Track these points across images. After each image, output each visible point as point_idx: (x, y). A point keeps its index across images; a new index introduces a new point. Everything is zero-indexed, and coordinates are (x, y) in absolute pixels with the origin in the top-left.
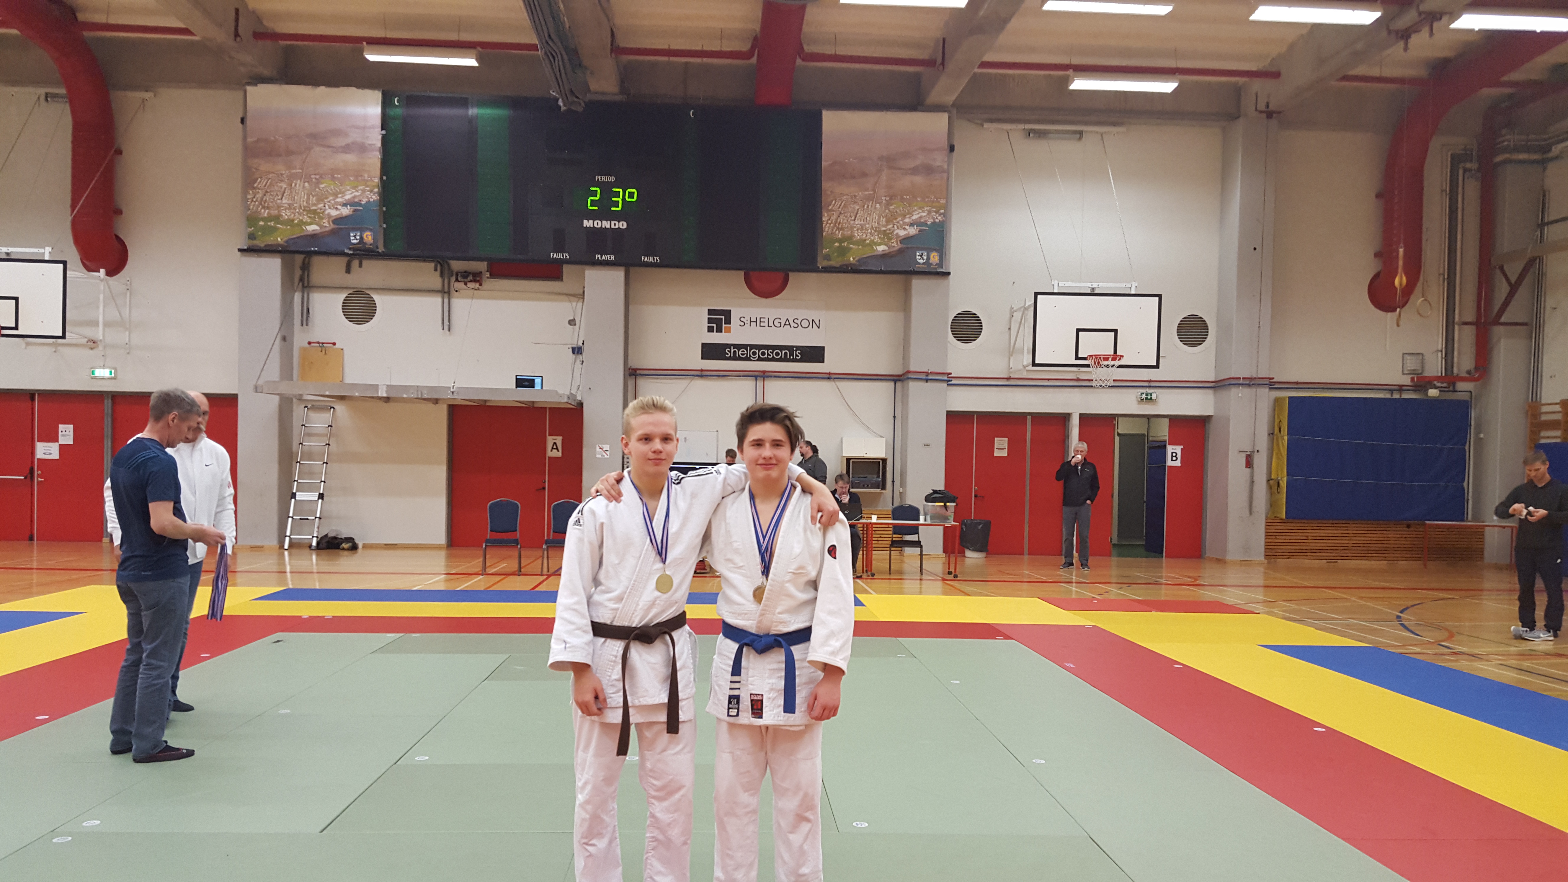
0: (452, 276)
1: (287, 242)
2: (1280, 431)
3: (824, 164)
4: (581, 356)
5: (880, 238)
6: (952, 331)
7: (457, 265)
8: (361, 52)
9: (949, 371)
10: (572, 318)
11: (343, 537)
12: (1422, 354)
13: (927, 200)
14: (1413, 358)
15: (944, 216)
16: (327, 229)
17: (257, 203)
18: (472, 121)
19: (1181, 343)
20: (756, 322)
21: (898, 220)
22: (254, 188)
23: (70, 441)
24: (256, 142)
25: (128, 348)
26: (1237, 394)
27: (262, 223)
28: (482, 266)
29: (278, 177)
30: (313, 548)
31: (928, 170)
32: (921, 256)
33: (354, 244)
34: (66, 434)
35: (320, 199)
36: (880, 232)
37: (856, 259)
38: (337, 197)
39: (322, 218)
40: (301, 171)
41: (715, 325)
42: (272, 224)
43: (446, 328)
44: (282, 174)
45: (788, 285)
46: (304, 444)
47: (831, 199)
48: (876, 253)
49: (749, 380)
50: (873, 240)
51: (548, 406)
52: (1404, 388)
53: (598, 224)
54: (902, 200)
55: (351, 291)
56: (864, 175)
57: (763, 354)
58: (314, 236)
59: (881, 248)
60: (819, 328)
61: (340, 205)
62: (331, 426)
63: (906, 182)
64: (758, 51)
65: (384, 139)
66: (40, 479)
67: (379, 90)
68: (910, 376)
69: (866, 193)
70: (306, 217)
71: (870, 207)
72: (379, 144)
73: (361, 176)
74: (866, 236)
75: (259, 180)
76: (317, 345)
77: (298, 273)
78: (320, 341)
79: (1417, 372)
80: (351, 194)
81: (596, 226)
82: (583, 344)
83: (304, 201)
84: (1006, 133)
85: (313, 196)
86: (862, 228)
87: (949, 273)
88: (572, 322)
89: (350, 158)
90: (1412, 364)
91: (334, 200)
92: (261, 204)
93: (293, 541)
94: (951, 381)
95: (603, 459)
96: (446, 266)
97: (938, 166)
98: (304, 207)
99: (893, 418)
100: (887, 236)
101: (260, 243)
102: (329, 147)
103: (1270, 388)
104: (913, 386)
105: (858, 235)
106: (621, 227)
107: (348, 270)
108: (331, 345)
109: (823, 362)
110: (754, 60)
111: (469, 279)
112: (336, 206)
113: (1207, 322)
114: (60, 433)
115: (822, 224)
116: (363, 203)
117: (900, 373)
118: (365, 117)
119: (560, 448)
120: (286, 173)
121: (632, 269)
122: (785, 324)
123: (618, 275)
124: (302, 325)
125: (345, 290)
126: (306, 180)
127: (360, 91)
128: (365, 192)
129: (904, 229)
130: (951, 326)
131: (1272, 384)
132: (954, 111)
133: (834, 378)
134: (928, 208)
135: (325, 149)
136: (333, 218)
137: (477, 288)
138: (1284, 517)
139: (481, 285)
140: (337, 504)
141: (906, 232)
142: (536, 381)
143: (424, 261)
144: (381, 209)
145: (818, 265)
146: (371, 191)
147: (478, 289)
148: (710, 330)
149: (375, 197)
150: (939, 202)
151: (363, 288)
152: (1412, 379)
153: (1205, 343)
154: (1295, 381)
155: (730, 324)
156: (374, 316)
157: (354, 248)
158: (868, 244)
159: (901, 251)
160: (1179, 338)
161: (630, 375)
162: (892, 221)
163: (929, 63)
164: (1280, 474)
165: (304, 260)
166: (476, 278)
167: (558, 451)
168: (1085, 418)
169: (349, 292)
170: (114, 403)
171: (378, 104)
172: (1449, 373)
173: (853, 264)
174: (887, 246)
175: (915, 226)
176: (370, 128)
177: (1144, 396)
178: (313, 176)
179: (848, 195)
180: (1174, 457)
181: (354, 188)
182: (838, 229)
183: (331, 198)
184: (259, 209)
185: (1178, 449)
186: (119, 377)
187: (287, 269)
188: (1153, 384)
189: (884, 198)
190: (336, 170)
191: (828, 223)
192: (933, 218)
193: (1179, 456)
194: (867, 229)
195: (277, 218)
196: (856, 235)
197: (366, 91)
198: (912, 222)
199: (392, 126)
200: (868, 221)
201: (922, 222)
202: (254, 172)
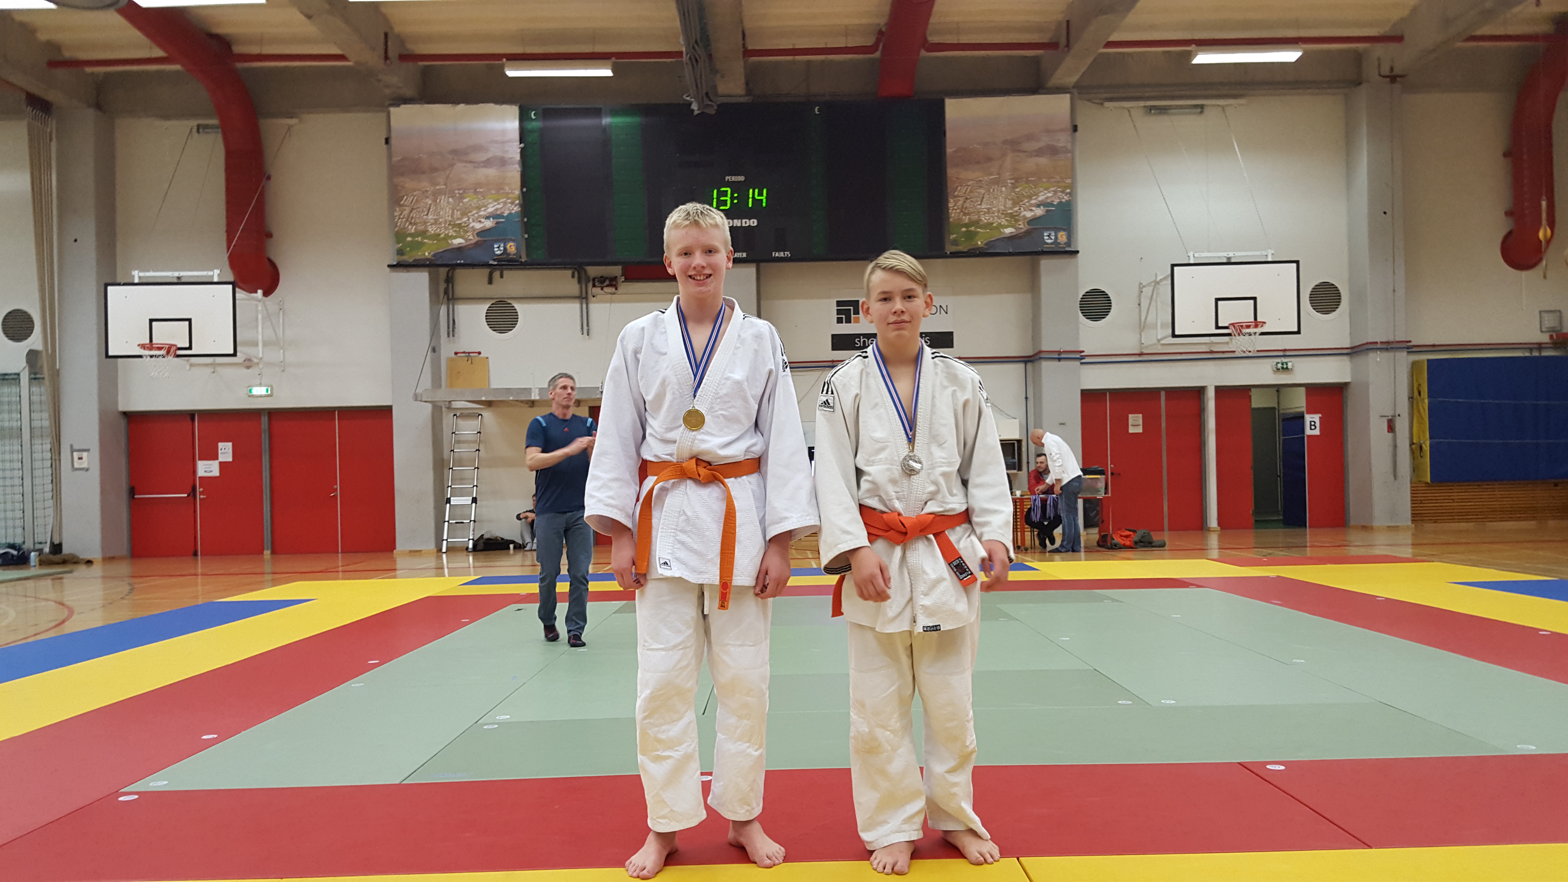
0: (589, 281)
1: (434, 255)
2: (1420, 395)
3: (949, 150)
5: (1007, 220)
6: (1081, 310)
7: (593, 271)
8: (502, 68)
9: (1081, 349)
11: (497, 538)
12: (1560, 311)
13: (1052, 180)
14: (1550, 315)
15: (1070, 196)
17: (404, 220)
18: (604, 130)
19: (1314, 311)
21: (1024, 202)
22: (402, 206)
23: (230, 459)
24: (401, 161)
25: (283, 366)
26: (1376, 359)
27: (409, 239)
28: (616, 271)
29: (423, 193)
30: (470, 550)
31: (1053, 151)
32: (1049, 236)
33: (497, 255)
34: (226, 451)
35: (464, 214)
36: (1006, 215)
37: (985, 242)
38: (481, 211)
39: (468, 232)
40: (444, 187)
41: (844, 316)
42: (420, 239)
43: (585, 332)
44: (427, 191)
46: (455, 451)
47: (956, 185)
50: (1000, 223)
52: (1543, 345)
54: (1028, 182)
55: (493, 301)
56: (989, 159)
58: (459, 249)
59: (1009, 231)
60: (947, 313)
61: (483, 218)
62: (480, 432)
63: (1031, 164)
64: (883, 45)
65: (523, 152)
66: (202, 497)
67: (516, 105)
68: (1043, 355)
69: (991, 177)
70: (451, 231)
71: (996, 191)
72: (518, 157)
73: (503, 189)
74: (993, 220)
75: (405, 197)
76: (464, 355)
77: (442, 286)
78: (467, 351)
79: (1555, 329)
80: (493, 207)
83: (448, 216)
84: (1127, 112)
85: (457, 211)
86: (989, 211)
87: (1078, 252)
89: (491, 172)
90: (1550, 321)
91: (477, 213)
92: (408, 221)
93: (450, 545)
94: (1084, 359)
96: (583, 273)
97: (1062, 147)
98: (450, 221)
99: (1024, 400)
100: (1014, 218)
101: (408, 258)
102: (471, 162)
103: (1408, 352)
104: (1045, 365)
105: (985, 219)
106: (752, 225)
107: (490, 282)
108: (477, 354)
109: (952, 347)
111: (605, 284)
112: (479, 220)
113: (1339, 288)
114: (220, 452)
115: (948, 210)
116: (505, 215)
117: (1030, 353)
118: (504, 132)
120: (430, 189)
121: (762, 264)
123: (749, 271)
124: (448, 336)
125: (488, 301)
126: (450, 195)
127: (498, 106)
128: (507, 205)
129: (1031, 210)
130: (1080, 304)
131: (1409, 348)
132: (1075, 91)
134: (1054, 189)
135: (466, 165)
136: (477, 232)
137: (613, 292)
138: (1429, 480)
139: (616, 289)
140: (489, 507)
141: (1033, 214)
143: (564, 268)
144: (523, 220)
145: (946, 251)
146: (512, 203)
147: (614, 294)
148: (840, 321)
149: (516, 209)
150: (1064, 182)
151: (505, 298)
152: (1551, 337)
153: (1338, 310)
154: (1432, 343)
155: (858, 314)
156: (516, 324)
157: (499, 259)
158: (995, 227)
159: (1028, 233)
160: (1312, 306)
162: (1019, 203)
163: (1052, 45)
164: (1421, 438)
165: (448, 273)
166: (612, 282)
168: (1220, 391)
169: (492, 303)
170: (270, 419)
171: (515, 118)
173: (981, 248)
174: (1015, 228)
175: (1042, 207)
176: (508, 141)
177: (1280, 366)
178: (457, 192)
179: (973, 180)
180: (1313, 425)
181: (496, 200)
182: (965, 214)
183: (475, 212)
184: (407, 225)
185: (1316, 418)
186: (275, 394)
187: (433, 282)
188: (1288, 353)
189: (1009, 181)
190: (478, 185)
191: (954, 208)
192: (1059, 198)
193: (1318, 425)
194: (993, 213)
195: (424, 233)
196: (983, 219)
197: (504, 106)
198: (1038, 203)
199: (530, 140)
200: (994, 205)
201: (1048, 203)
202: (400, 190)
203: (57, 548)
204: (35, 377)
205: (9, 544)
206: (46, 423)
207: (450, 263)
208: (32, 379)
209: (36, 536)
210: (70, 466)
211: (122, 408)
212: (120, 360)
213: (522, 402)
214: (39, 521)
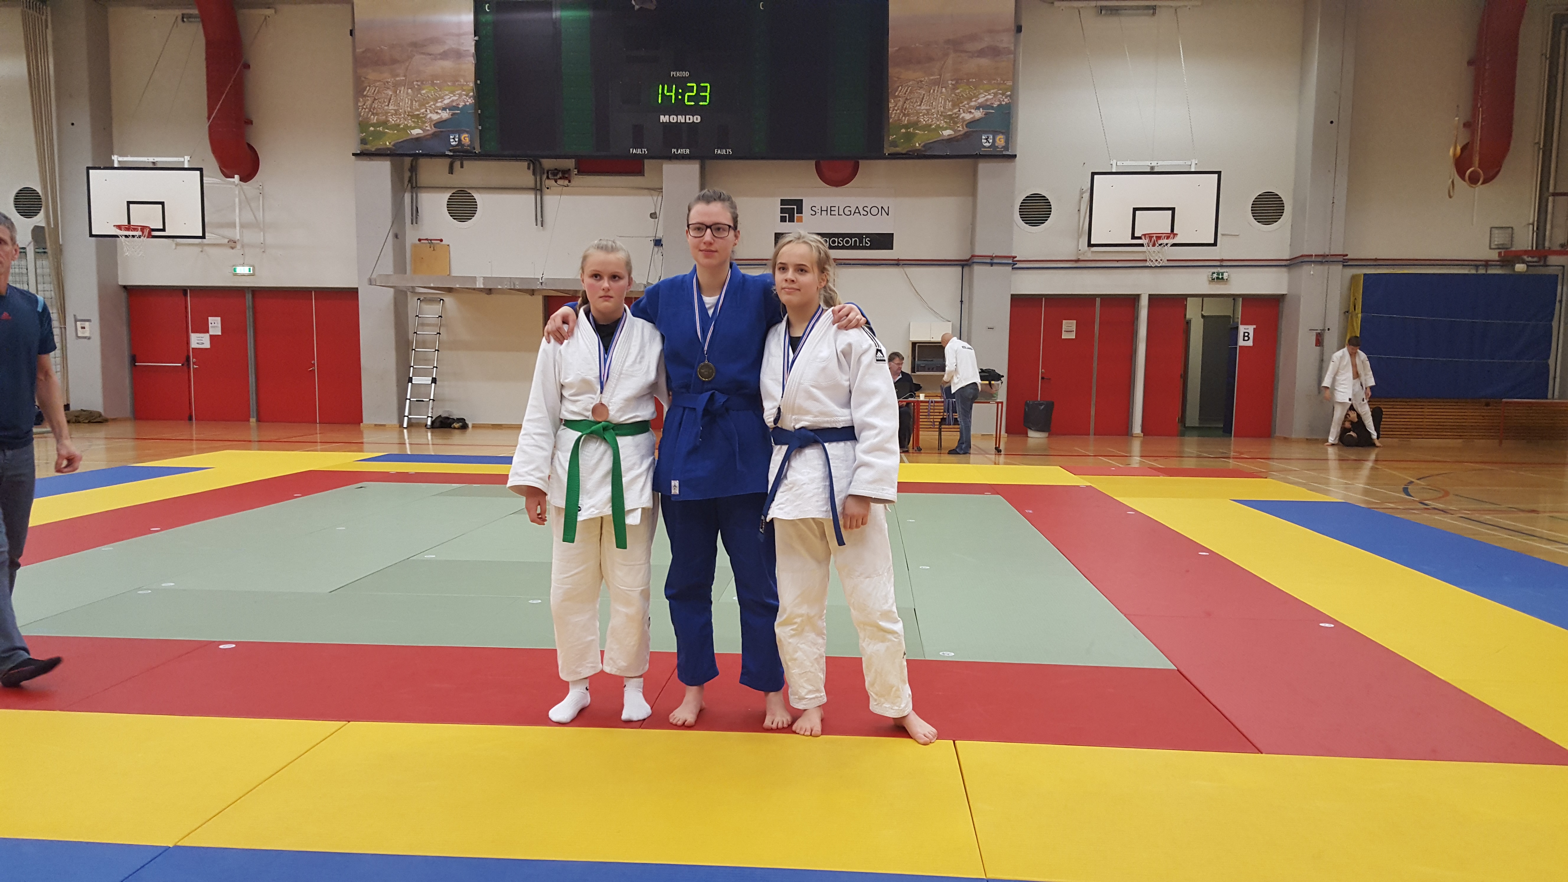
0: (544, 173)
1: (394, 145)
2: (1355, 310)
3: (891, 50)
4: (661, 248)
5: (946, 122)
6: (1019, 214)
7: (548, 163)
9: (1014, 255)
10: (653, 212)
11: (455, 417)
12: (1512, 228)
13: (993, 82)
14: (1501, 231)
15: (1010, 98)
16: (430, 133)
17: (367, 110)
18: (555, 23)
19: (1256, 222)
20: (827, 211)
21: (964, 104)
22: (365, 96)
23: (218, 332)
24: (363, 52)
25: (264, 247)
26: (1309, 272)
27: (372, 129)
28: (570, 163)
29: (385, 84)
30: (428, 427)
31: (994, 52)
33: (453, 146)
34: (215, 325)
35: (422, 105)
36: (945, 117)
37: (922, 145)
38: (437, 102)
39: (425, 122)
40: (404, 78)
41: (787, 215)
42: (381, 129)
43: (539, 223)
44: (388, 82)
45: (859, 173)
46: (418, 333)
47: (897, 85)
48: (941, 138)
50: (939, 125)
52: (1490, 263)
53: (673, 119)
54: (968, 83)
55: (454, 191)
56: (930, 59)
57: (834, 242)
58: (418, 139)
59: (947, 133)
60: (888, 215)
61: (440, 109)
62: (441, 317)
63: (973, 65)
65: (477, 45)
66: (195, 366)
68: (976, 260)
69: (932, 78)
70: (410, 122)
71: (936, 91)
72: (473, 50)
73: (458, 81)
74: (932, 121)
75: (368, 88)
76: (427, 241)
77: (406, 175)
78: (429, 238)
79: (1508, 247)
80: (450, 98)
81: (672, 121)
82: (663, 236)
83: (408, 107)
84: (1076, 12)
85: (416, 101)
86: (928, 113)
88: (653, 216)
89: (447, 64)
90: (1501, 238)
91: (434, 105)
92: (371, 111)
93: (413, 421)
94: (1016, 264)
96: (538, 165)
97: (1004, 48)
98: (409, 112)
99: (959, 303)
100: (953, 120)
101: (371, 147)
102: (428, 54)
103: (1344, 265)
104: (977, 268)
105: (923, 120)
106: (695, 121)
107: (451, 171)
108: (439, 241)
109: (892, 248)
111: (558, 177)
112: (436, 111)
113: (1283, 199)
114: (210, 325)
115: (889, 111)
116: (460, 106)
117: (966, 257)
118: (459, 25)
120: (391, 80)
121: (705, 161)
122: (855, 212)
123: (694, 168)
124: (412, 224)
125: (449, 190)
126: (409, 87)
128: (462, 96)
129: (970, 112)
130: (1019, 208)
131: (1345, 262)
133: (903, 265)
134: (995, 90)
135: (425, 57)
136: (434, 122)
137: (566, 185)
139: (570, 182)
140: (448, 387)
141: (972, 116)
143: (517, 160)
144: (476, 110)
145: (886, 152)
146: (467, 95)
147: (568, 186)
148: (783, 219)
149: (470, 101)
150: (1006, 84)
151: (465, 188)
152: (1500, 253)
153: (1280, 221)
154: (1374, 258)
155: (802, 213)
156: (475, 213)
158: (934, 129)
159: (966, 135)
160: (1253, 215)
162: (958, 105)
165: (412, 162)
166: (565, 175)
168: (1154, 299)
169: (453, 192)
170: (255, 298)
171: (471, 11)
172: (1540, 247)
173: (919, 150)
174: (953, 131)
175: (981, 110)
176: (464, 34)
177: (1215, 276)
178: (415, 83)
179: (914, 80)
180: (1246, 336)
181: (451, 93)
182: (904, 115)
183: (432, 103)
184: (369, 115)
185: (1251, 329)
186: (256, 274)
187: (396, 171)
188: (1225, 263)
189: (950, 82)
190: (435, 77)
191: (894, 108)
192: (999, 101)
193: (1251, 336)
194: (932, 114)
195: (385, 123)
196: (921, 120)
198: (978, 106)
199: (484, 32)
200: (934, 106)
201: (988, 105)
202: (363, 81)
204: (40, 251)
206: (51, 295)
207: (408, 153)
208: (37, 253)
210: (74, 334)
211: (122, 282)
212: (104, 239)
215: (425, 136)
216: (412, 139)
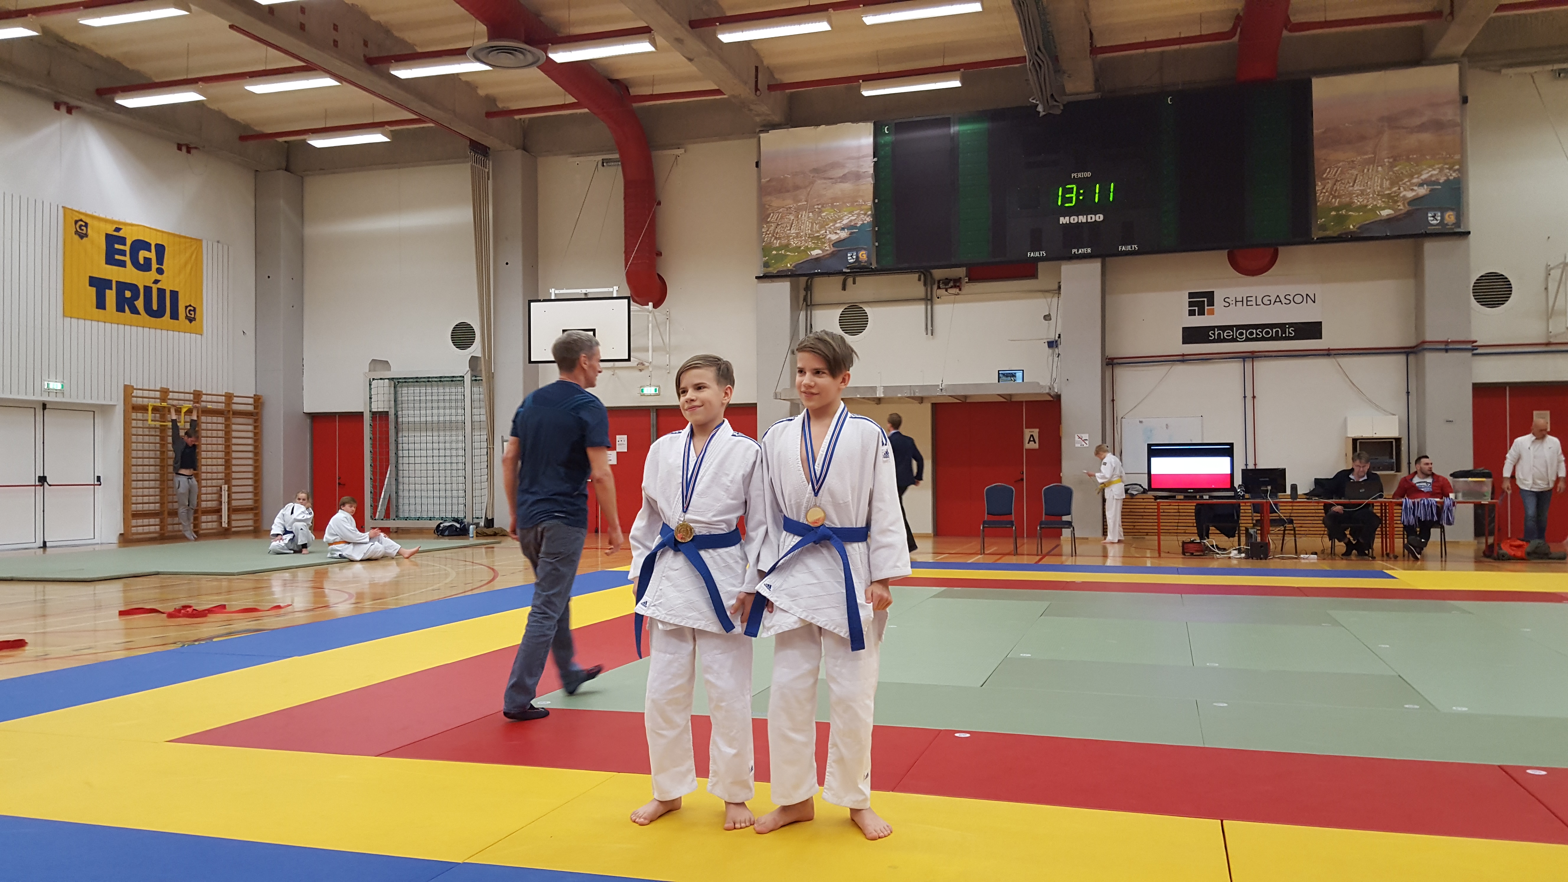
0: (934, 284)
3: (1316, 132)
4: (1057, 350)
5: (1383, 202)
6: (1474, 296)
7: (938, 274)
8: (858, 89)
9: (1473, 339)
10: (1047, 314)
13: (1438, 156)
15: (1460, 173)
17: (770, 235)
18: (953, 138)
20: (1243, 301)
21: (1404, 181)
22: (768, 222)
23: (625, 449)
24: (767, 181)
27: (774, 252)
28: (961, 272)
29: (787, 210)
31: (1437, 126)
33: (850, 263)
34: (622, 443)
35: (822, 227)
36: (1383, 196)
37: (1358, 225)
38: (837, 223)
39: (825, 243)
40: (805, 203)
41: (1196, 308)
42: (783, 252)
43: (929, 332)
44: (790, 208)
45: (1277, 262)
47: (1324, 167)
48: (1378, 219)
49: (1235, 361)
50: (1376, 205)
51: (1024, 400)
53: (1074, 219)
54: (1408, 159)
55: (846, 306)
56: (1363, 138)
57: (1251, 334)
58: (817, 259)
59: (1385, 213)
60: (1314, 302)
61: (839, 229)
63: (1413, 140)
64: (1241, 30)
65: (876, 165)
67: (871, 122)
68: (1426, 346)
69: (1365, 157)
70: (810, 243)
71: (1371, 171)
72: (871, 171)
73: (857, 201)
74: (1368, 202)
75: (773, 214)
77: (802, 293)
80: (848, 218)
81: (1072, 221)
82: (1059, 337)
83: (808, 230)
84: (1531, 77)
85: (816, 224)
86: (1362, 193)
87: (1469, 233)
88: (1047, 317)
89: (847, 186)
91: (833, 226)
92: (774, 236)
94: (1476, 349)
95: (1082, 447)
96: (929, 276)
97: (1449, 121)
98: (809, 235)
100: (1392, 199)
101: (773, 270)
102: (829, 178)
104: (1432, 357)
105: (1358, 201)
106: (1098, 220)
107: (844, 288)
109: (1321, 338)
110: (1236, 39)
111: (950, 285)
112: (835, 231)
115: (1315, 193)
116: (858, 225)
117: (1413, 344)
118: (859, 148)
119: (1037, 441)
120: (793, 206)
121: (1107, 259)
122: (1275, 302)
123: (1094, 267)
125: (841, 305)
126: (810, 211)
127: (854, 125)
128: (860, 216)
129: (1412, 190)
130: (1473, 290)
132: (1465, 60)
133: (1335, 355)
134: (1440, 166)
135: (825, 181)
137: (956, 293)
139: (960, 290)
141: (1415, 193)
142: (1017, 375)
143: (910, 273)
144: (874, 228)
145: (1313, 236)
146: (865, 214)
147: (958, 294)
148: (1192, 313)
149: (869, 219)
150: (1452, 157)
151: (857, 302)
155: (1213, 305)
156: (866, 327)
158: (1370, 209)
159: (1408, 214)
161: (1107, 364)
162: (1398, 183)
163: (1434, 15)
165: (807, 282)
166: (956, 283)
167: (1035, 443)
169: (846, 307)
170: (658, 416)
171: (870, 135)
173: (1354, 232)
174: (1393, 210)
175: (1425, 186)
176: (863, 157)
178: (816, 207)
179: (1343, 161)
181: (850, 213)
182: (1335, 197)
183: (832, 224)
184: (772, 240)
186: (662, 393)
187: (794, 289)
189: (1387, 160)
190: (834, 199)
191: (1322, 192)
192: (1446, 176)
194: (1368, 194)
195: (786, 247)
196: (1356, 201)
197: (861, 124)
198: (1421, 182)
199: (882, 153)
200: (1369, 185)
201: (1434, 181)
202: (768, 209)
203: (490, 523)
204: (475, 380)
205: (454, 518)
206: (483, 418)
208: (473, 380)
209: (474, 512)
212: (540, 365)
213: (869, 399)
214: (477, 500)
215: (824, 256)
216: (812, 259)
